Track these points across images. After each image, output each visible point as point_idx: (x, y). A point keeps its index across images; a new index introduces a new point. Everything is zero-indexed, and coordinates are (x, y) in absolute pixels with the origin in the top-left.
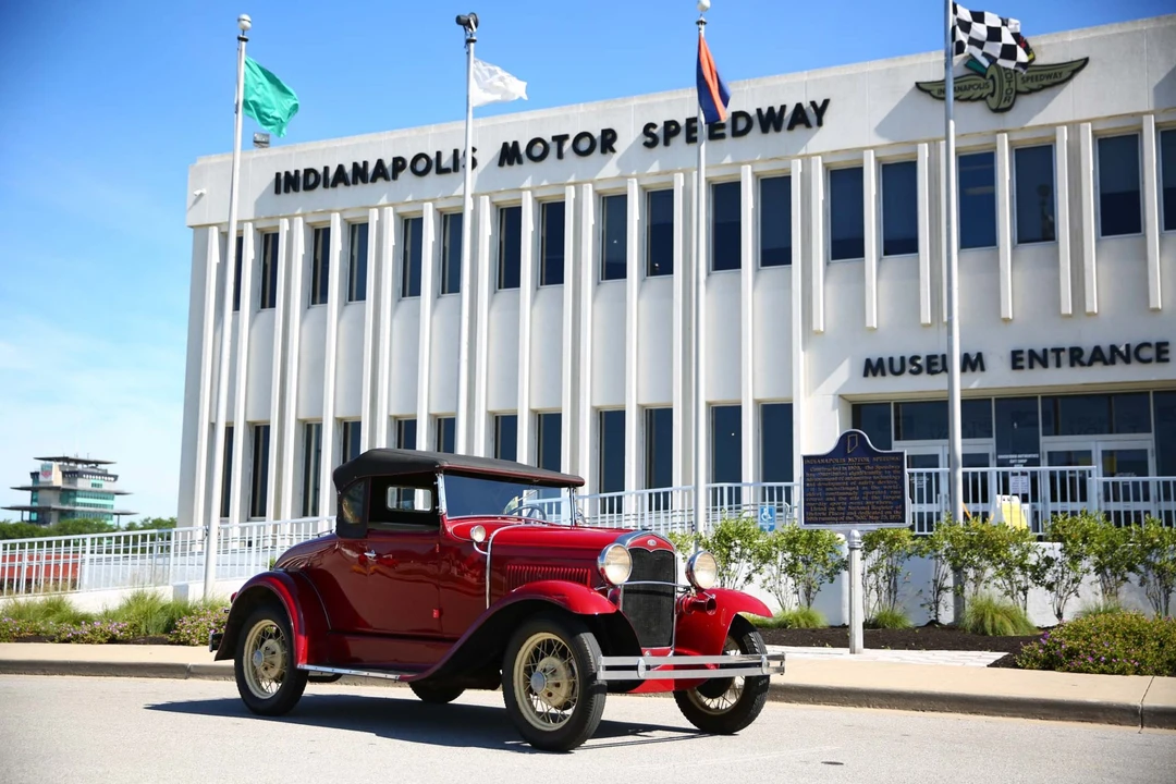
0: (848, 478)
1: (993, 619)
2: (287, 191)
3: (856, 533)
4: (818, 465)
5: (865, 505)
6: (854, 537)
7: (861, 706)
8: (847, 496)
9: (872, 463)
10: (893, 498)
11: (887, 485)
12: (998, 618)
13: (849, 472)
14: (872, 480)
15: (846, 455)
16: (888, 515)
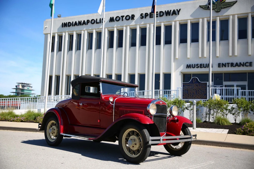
0: (193, 88)
1: (222, 121)
2: (64, 27)
3: (195, 101)
4: (186, 85)
5: (197, 95)
6: (194, 102)
7: (205, 145)
9: (199, 85)
10: (204, 93)
11: (203, 90)
12: (223, 121)
13: (193, 87)
14: (199, 89)
15: (193, 83)
16: (203, 97)
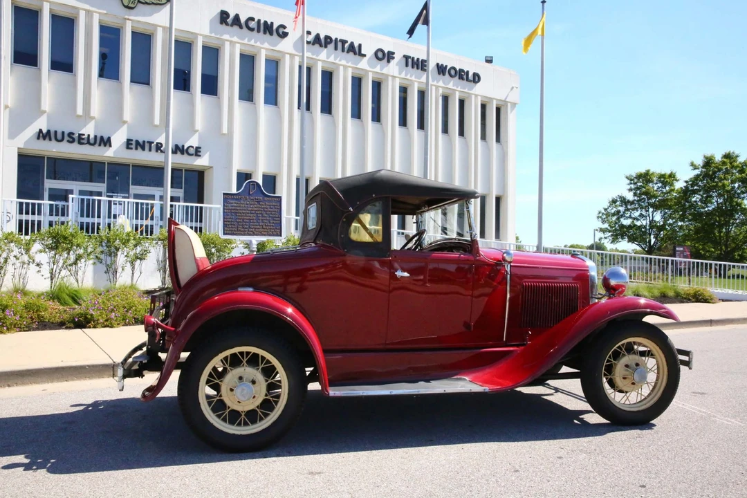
4: (233, 199)
8: (250, 219)
